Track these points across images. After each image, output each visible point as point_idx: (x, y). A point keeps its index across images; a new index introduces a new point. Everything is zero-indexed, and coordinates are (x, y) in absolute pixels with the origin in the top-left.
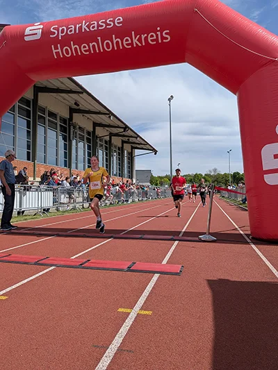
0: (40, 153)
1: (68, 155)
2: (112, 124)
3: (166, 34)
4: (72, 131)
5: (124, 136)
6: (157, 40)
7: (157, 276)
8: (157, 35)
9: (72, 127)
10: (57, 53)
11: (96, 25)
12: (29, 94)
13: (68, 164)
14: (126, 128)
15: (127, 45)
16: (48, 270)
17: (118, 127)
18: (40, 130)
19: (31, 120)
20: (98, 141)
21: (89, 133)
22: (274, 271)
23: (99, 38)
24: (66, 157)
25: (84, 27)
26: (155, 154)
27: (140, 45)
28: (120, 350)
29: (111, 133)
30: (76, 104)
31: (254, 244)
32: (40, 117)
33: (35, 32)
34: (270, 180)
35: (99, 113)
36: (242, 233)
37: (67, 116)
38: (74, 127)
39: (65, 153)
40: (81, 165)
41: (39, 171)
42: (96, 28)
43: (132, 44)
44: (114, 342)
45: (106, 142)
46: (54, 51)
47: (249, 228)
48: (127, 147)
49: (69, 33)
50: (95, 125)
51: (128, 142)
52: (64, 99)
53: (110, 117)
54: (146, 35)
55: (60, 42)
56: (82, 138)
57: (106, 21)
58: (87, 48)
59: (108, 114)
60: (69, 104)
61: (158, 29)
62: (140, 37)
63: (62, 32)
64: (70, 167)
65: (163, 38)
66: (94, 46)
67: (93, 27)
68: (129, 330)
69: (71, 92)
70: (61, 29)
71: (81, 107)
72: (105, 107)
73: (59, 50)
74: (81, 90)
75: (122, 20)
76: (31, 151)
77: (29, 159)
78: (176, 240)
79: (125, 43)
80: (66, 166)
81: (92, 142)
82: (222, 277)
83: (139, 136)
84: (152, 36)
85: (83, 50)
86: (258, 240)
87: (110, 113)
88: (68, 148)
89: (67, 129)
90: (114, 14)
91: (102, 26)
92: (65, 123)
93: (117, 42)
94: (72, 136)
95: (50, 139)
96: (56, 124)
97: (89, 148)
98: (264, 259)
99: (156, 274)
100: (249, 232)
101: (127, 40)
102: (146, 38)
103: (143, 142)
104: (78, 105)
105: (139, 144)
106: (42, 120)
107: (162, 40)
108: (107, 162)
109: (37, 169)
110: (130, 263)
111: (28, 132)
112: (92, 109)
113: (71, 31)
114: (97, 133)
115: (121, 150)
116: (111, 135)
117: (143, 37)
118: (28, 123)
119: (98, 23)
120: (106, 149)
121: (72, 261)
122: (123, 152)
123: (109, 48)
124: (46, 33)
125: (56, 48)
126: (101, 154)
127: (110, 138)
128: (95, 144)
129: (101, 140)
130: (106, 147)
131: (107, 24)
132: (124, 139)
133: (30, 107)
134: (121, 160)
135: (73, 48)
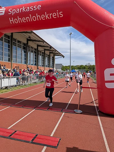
0: (14, 59)
1: (26, 59)
2: (45, 45)
3: (61, 13)
4: (28, 50)
8: (57, 14)
11: (29, 9)
14: (51, 47)
15: (43, 18)
17: (48, 47)
19: (10, 44)
20: (39, 52)
21: (35, 49)
23: (30, 15)
25: (24, 9)
26: (64, 58)
27: (49, 18)
29: (45, 49)
33: (2, 11)
34: (108, 86)
35: (39, 41)
37: (26, 42)
38: (29, 47)
39: (25, 58)
41: (14, 66)
42: (29, 10)
43: (45, 18)
45: (43, 53)
46: (10, 21)
48: (52, 55)
49: (17, 12)
50: (38, 46)
51: (52, 53)
52: (24, 35)
53: (44, 43)
54: (51, 14)
55: (13, 16)
56: (32, 52)
57: (33, 7)
58: (25, 20)
59: (43, 42)
60: (27, 37)
61: (57, 11)
62: (49, 15)
63: (14, 11)
64: (27, 64)
65: (59, 15)
66: (28, 18)
69: (27, 32)
70: (13, 10)
71: (31, 38)
72: (42, 39)
73: (13, 20)
75: (40, 7)
76: (10, 58)
77: (9, 61)
79: (42, 17)
80: (25, 63)
81: (37, 52)
83: (56, 51)
84: (54, 14)
85: (23, 20)
87: (44, 41)
88: (26, 56)
89: (26, 48)
90: (37, 4)
91: (32, 9)
92: (25, 45)
93: (39, 17)
94: (28, 51)
95: (19, 52)
96: (21, 46)
97: (35, 56)
101: (43, 16)
102: (52, 15)
103: (58, 53)
104: (30, 38)
106: (15, 44)
107: (59, 17)
108: (43, 61)
109: (12, 65)
111: (9, 50)
112: (36, 40)
113: (18, 11)
114: (39, 49)
115: (49, 56)
116: (45, 50)
117: (50, 15)
118: (9, 45)
119: (30, 8)
120: (43, 56)
123: (35, 19)
124: (7, 12)
125: (11, 19)
126: (40, 57)
127: (45, 51)
128: (38, 54)
129: (41, 52)
130: (43, 55)
131: (34, 9)
132: (50, 51)
133: (9, 39)
134: (49, 60)
135: (19, 19)
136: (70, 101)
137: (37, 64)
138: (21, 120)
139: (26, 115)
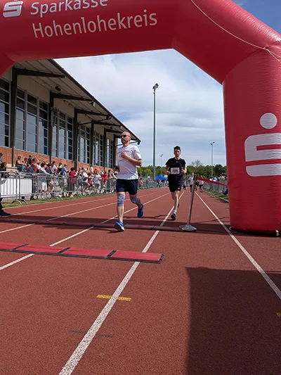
0: (18, 139)
1: (48, 142)
2: (94, 111)
3: (152, 17)
4: (52, 119)
5: (106, 124)
6: (143, 23)
7: (137, 264)
8: (143, 18)
9: (52, 113)
10: (38, 32)
11: (79, 4)
12: (7, 76)
13: (48, 151)
14: (109, 115)
16: (26, 257)
17: (101, 114)
18: (19, 115)
19: (10, 104)
20: (80, 128)
21: (70, 120)
22: (252, 260)
23: (83, 18)
24: (45, 144)
25: (67, 5)
26: (139, 144)
27: (125, 27)
28: (98, 335)
30: (57, 88)
31: (233, 234)
32: (19, 101)
33: (14, 8)
34: (252, 171)
35: (82, 99)
36: (222, 223)
37: (47, 100)
38: (55, 113)
39: (45, 140)
40: (61, 154)
42: (79, 8)
43: (117, 26)
44: (93, 327)
45: (88, 130)
46: (35, 30)
47: (229, 220)
48: (110, 136)
49: (52, 11)
50: (77, 111)
51: (111, 131)
52: (45, 83)
53: (92, 103)
54: (132, 17)
55: (41, 20)
56: (63, 125)
58: (70, 28)
59: (89, 100)
60: (50, 88)
61: (145, 11)
62: (126, 19)
63: (44, 7)
64: (50, 154)
65: (149, 21)
66: (77, 26)
67: (77, 6)
68: (108, 315)
69: (51, 75)
70: (42, 6)
71: (62, 92)
72: (88, 93)
73: (41, 29)
74: (62, 74)
76: (9, 136)
77: (7, 145)
78: (156, 230)
79: (110, 25)
81: (74, 128)
82: (201, 266)
83: (122, 125)
84: (138, 19)
85: (65, 30)
86: (238, 231)
87: (92, 99)
88: (48, 135)
89: (47, 115)
91: (87, 5)
92: (45, 108)
93: (102, 23)
94: (52, 122)
95: (29, 124)
96: (36, 109)
97: (70, 135)
98: (243, 249)
99: (136, 262)
100: (229, 224)
101: (112, 22)
102: (132, 21)
104: (59, 90)
106: (22, 104)
107: (148, 24)
108: (88, 150)
109: (15, 155)
110: (111, 251)
111: (7, 116)
112: (74, 94)
113: (53, 9)
114: (78, 121)
115: (104, 138)
116: (93, 122)
117: (129, 19)
118: (7, 106)
119: (82, 2)
120: (88, 137)
121: (51, 248)
122: (105, 140)
123: (92, 29)
124: (26, 10)
125: (37, 27)
126: (82, 142)
127: (93, 126)
128: (76, 132)
129: (83, 128)
130: (88, 135)
131: (91, 4)
132: (107, 127)
133: (8, 90)
134: (103, 149)
135: (55, 27)
136: (166, 218)
137: (73, 155)
138: (70, 238)
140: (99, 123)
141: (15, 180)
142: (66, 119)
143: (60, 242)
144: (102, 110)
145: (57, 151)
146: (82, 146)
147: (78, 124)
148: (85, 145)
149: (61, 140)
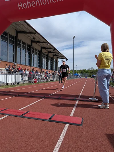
0: (18, 60)
1: (30, 60)
2: (49, 47)
4: (32, 51)
5: (54, 53)
13: (30, 64)
14: (55, 49)
15: (54, 1)
17: (51, 49)
18: (18, 49)
19: (15, 45)
20: (43, 54)
21: (39, 51)
24: (29, 61)
26: (67, 60)
27: (61, 1)
30: (33, 38)
32: (19, 44)
35: (43, 42)
37: (30, 44)
38: (33, 49)
39: (29, 59)
40: (35, 66)
45: (46, 55)
46: (19, 6)
48: (55, 58)
50: (42, 48)
51: (55, 55)
52: (29, 37)
53: (48, 44)
56: (36, 53)
59: (46, 43)
69: (31, 33)
71: (36, 40)
72: (46, 40)
73: (21, 5)
74: (35, 32)
76: (14, 58)
77: (13, 61)
81: (40, 55)
83: (60, 53)
87: (48, 43)
88: (30, 57)
89: (30, 49)
92: (29, 47)
94: (32, 52)
96: (25, 47)
97: (39, 58)
99: (66, 125)
103: (62, 56)
104: (35, 39)
105: (60, 56)
108: (46, 63)
110: (51, 115)
111: (13, 50)
112: (40, 41)
114: (42, 52)
115: (53, 59)
118: (13, 46)
121: (19, 112)
122: (53, 60)
123: (45, 3)
126: (44, 60)
127: (48, 53)
128: (42, 56)
130: (46, 57)
133: (14, 40)
134: (52, 63)
135: (28, 4)
136: (81, 93)
137: (40, 66)
138: (31, 104)
139: (37, 102)
140: (50, 52)
141: (14, 75)
142: (37, 51)
143: (25, 107)
144: (52, 47)
145: (34, 64)
146: (44, 62)
147: (42, 53)
148: (45, 62)
149: (35, 60)
